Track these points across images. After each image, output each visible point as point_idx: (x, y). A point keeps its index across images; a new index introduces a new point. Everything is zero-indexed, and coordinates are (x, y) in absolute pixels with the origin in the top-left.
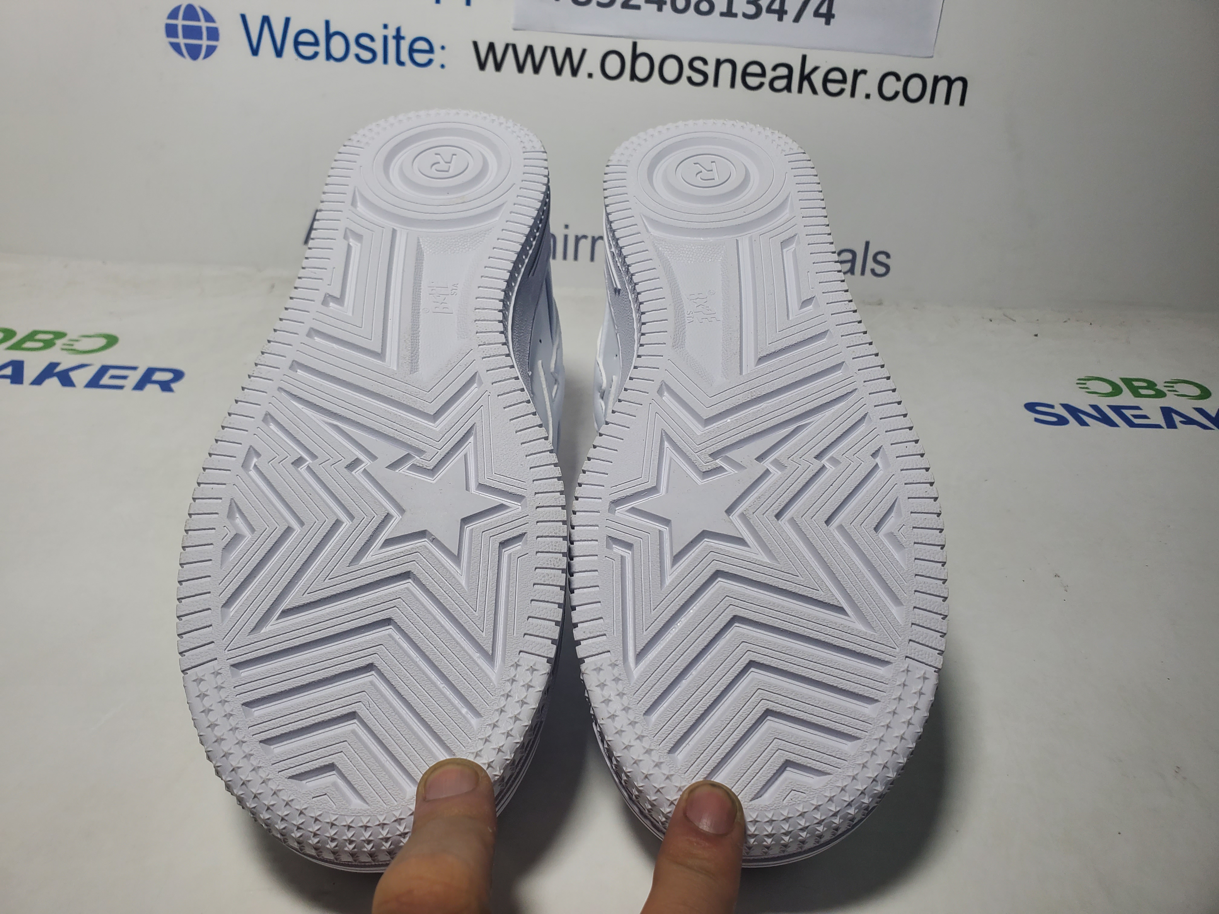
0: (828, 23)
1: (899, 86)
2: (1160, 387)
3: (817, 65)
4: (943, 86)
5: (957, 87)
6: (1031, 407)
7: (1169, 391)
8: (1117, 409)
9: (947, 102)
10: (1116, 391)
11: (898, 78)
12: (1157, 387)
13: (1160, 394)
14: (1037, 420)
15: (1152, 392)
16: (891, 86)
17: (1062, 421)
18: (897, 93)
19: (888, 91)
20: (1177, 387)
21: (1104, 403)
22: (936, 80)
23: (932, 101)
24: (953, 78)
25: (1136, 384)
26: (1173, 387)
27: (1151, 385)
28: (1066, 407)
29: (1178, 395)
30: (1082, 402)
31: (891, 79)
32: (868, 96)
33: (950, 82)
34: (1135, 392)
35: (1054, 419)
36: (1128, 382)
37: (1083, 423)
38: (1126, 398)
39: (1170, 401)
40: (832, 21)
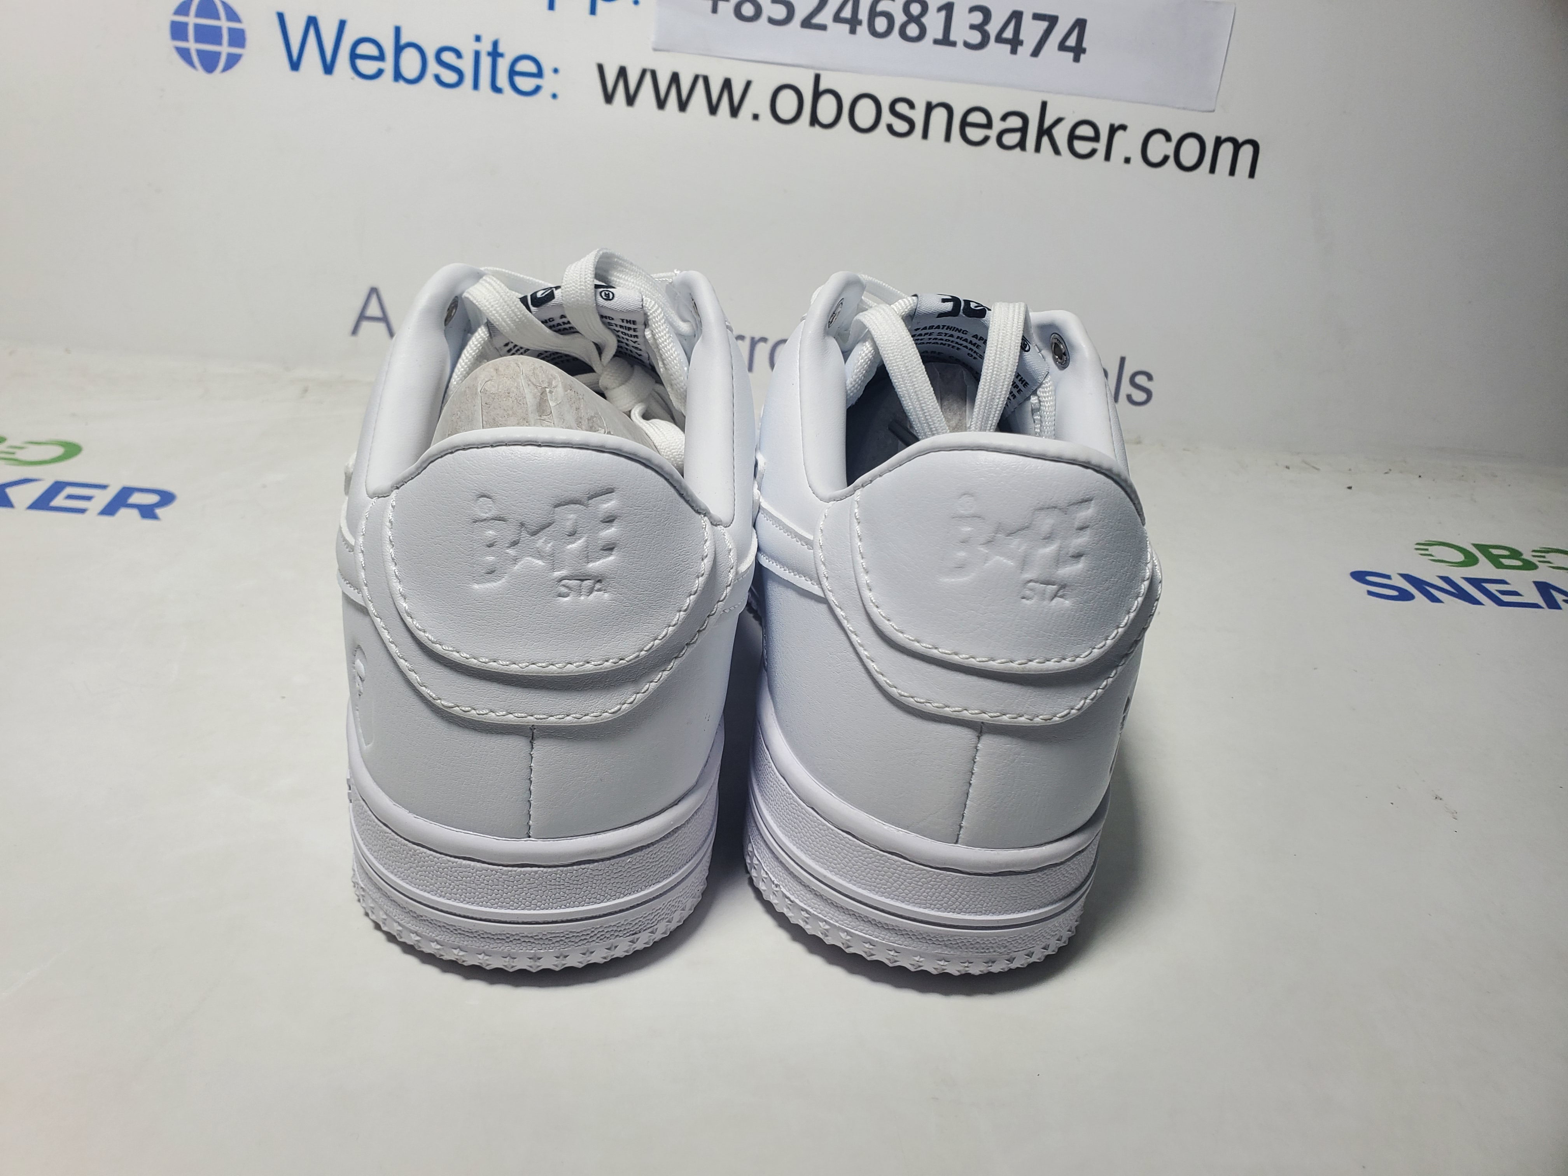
0: (1077, 59)
1: (1169, 149)
2: (1527, 556)
3: (1062, 116)
4: (1227, 150)
5: (1246, 152)
6: (1359, 576)
7: (1540, 561)
8: (1476, 583)
9: (1232, 172)
10: (1470, 560)
11: (1168, 138)
12: (1524, 557)
13: (1529, 566)
14: (1370, 593)
15: (1518, 563)
16: (1159, 148)
17: (1404, 596)
18: (1166, 158)
19: (1155, 155)
20: (1550, 557)
21: (1458, 575)
22: (1219, 142)
23: (1212, 170)
24: (1240, 140)
25: (1495, 552)
26: (1544, 557)
27: (1515, 554)
28: (1407, 577)
29: (1554, 568)
30: (1429, 573)
31: (1158, 138)
32: (1127, 160)
33: (1237, 146)
34: (1496, 562)
35: (1395, 593)
36: (1484, 549)
37: (1434, 599)
38: (1484, 569)
39: (1544, 574)
40: (1082, 56)
